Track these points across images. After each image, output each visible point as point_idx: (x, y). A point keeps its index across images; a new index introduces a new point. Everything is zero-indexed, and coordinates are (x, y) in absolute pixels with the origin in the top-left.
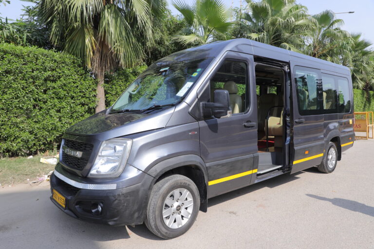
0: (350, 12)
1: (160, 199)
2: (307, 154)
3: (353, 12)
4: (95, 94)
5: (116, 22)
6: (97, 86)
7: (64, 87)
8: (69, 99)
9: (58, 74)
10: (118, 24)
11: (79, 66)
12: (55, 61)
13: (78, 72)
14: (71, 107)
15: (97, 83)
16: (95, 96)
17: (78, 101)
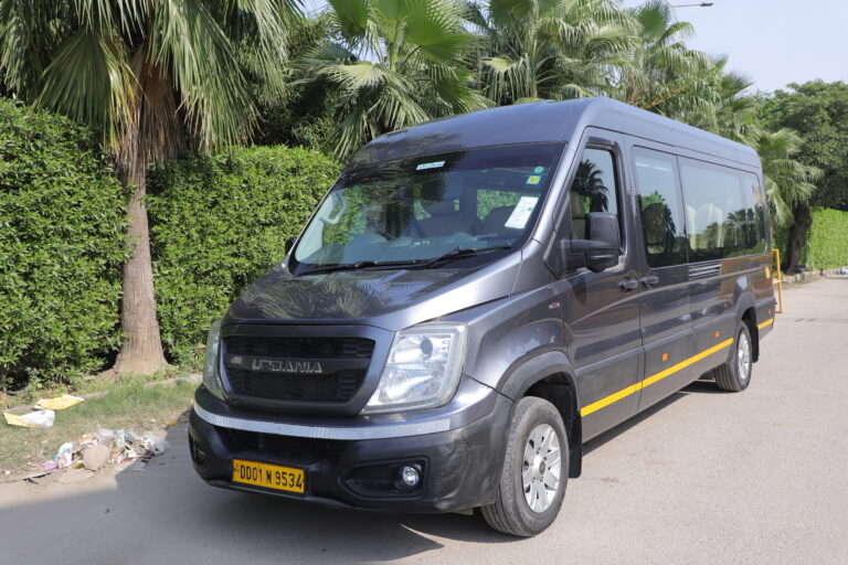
0: (704, 5)
1: (520, 447)
2: (666, 362)
3: (711, 5)
4: (124, 225)
5: (191, 29)
6: (127, 203)
7: (42, 206)
8: (57, 242)
9: (27, 171)
10: (197, 34)
11: (83, 146)
12: (17, 131)
13: (79, 163)
14: (62, 263)
15: (127, 194)
16: (124, 231)
17: (81, 246)
